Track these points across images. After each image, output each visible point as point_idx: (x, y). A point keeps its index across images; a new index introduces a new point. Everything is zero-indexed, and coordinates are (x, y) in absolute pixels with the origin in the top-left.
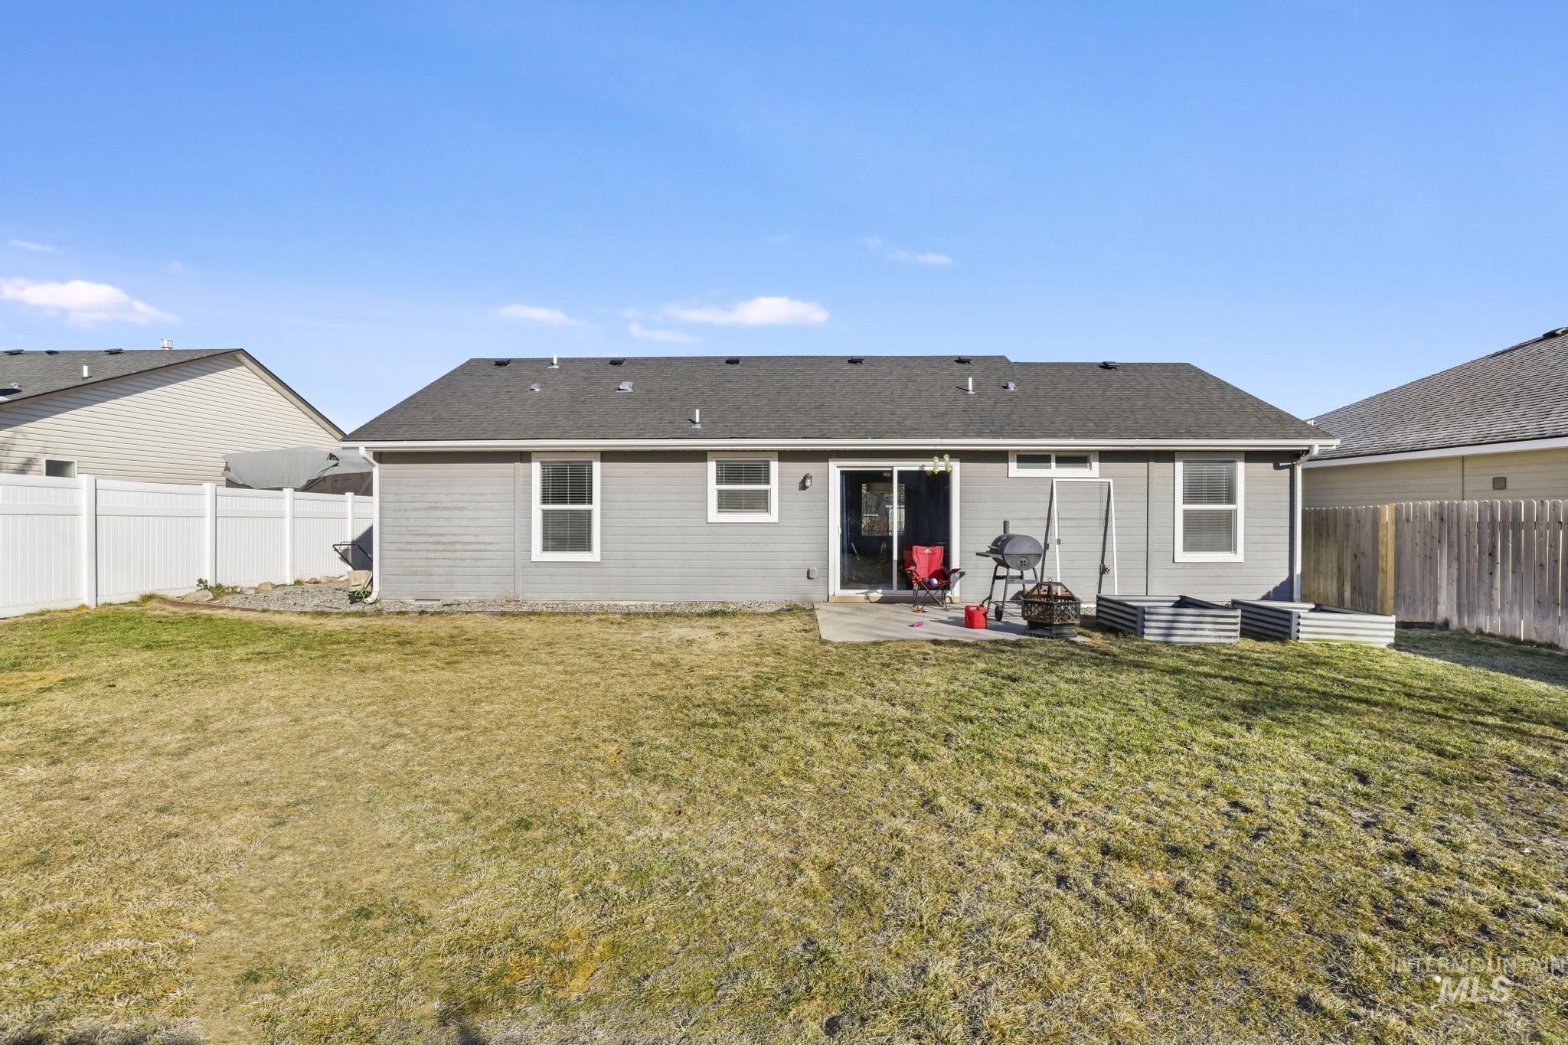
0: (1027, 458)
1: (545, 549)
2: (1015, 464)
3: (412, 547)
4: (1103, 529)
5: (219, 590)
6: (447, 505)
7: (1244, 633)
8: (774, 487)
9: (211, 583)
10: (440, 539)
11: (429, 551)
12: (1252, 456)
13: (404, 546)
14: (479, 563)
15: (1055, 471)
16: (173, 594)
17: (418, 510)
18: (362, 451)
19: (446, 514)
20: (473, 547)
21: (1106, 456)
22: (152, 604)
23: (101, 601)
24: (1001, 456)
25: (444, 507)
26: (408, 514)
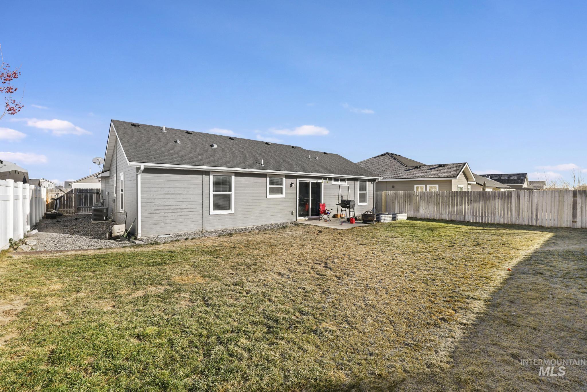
1: (215, 210)
2: (333, 181)
3: (157, 212)
6: (173, 192)
7: (392, 220)
8: (284, 186)
10: (170, 207)
11: (165, 213)
12: (368, 180)
13: (153, 211)
14: (188, 217)
15: (340, 183)
17: (160, 195)
19: (173, 196)
20: (185, 210)
21: (349, 180)
24: (331, 179)
25: (172, 194)
26: (155, 197)
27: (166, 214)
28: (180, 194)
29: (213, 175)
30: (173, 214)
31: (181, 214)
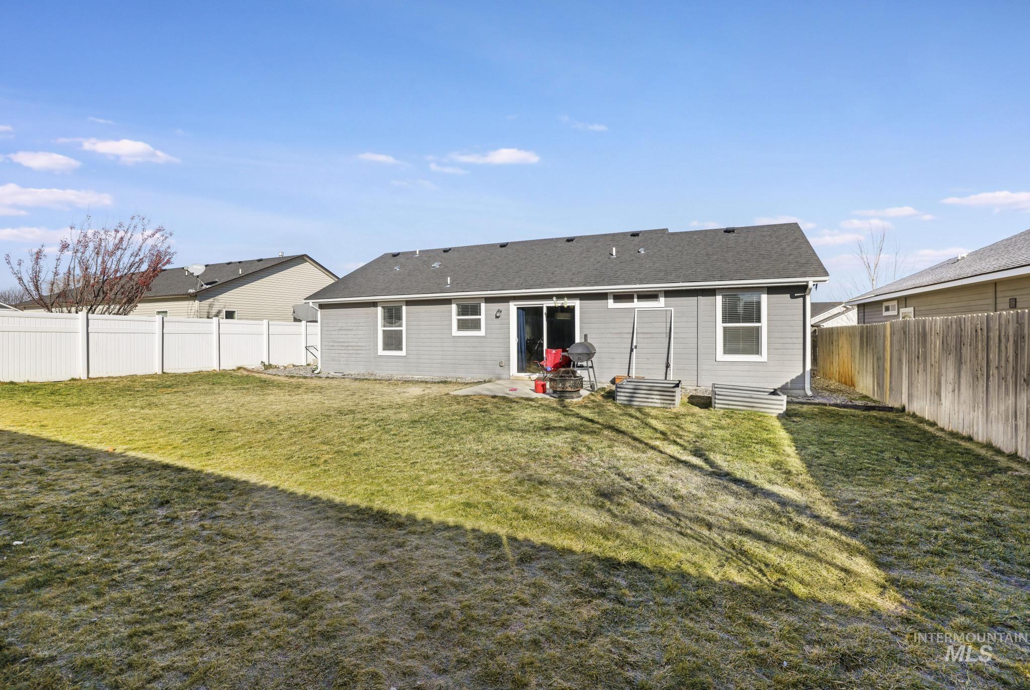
0: (618, 297)
1: (384, 349)
2: (612, 300)
3: (333, 348)
4: (668, 339)
5: (269, 366)
6: (346, 328)
8: (482, 317)
9: (267, 363)
10: (343, 343)
12: (772, 290)
13: (330, 347)
14: (357, 355)
15: (636, 304)
16: (250, 367)
17: (335, 330)
18: (311, 304)
21: (669, 294)
22: (241, 371)
23: (221, 369)
24: (603, 296)
25: (346, 330)
26: (331, 333)
27: (340, 351)
28: (351, 330)
29: (383, 307)
30: (345, 352)
31: (351, 352)
